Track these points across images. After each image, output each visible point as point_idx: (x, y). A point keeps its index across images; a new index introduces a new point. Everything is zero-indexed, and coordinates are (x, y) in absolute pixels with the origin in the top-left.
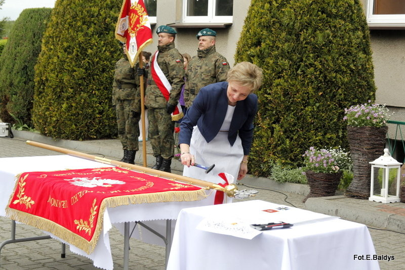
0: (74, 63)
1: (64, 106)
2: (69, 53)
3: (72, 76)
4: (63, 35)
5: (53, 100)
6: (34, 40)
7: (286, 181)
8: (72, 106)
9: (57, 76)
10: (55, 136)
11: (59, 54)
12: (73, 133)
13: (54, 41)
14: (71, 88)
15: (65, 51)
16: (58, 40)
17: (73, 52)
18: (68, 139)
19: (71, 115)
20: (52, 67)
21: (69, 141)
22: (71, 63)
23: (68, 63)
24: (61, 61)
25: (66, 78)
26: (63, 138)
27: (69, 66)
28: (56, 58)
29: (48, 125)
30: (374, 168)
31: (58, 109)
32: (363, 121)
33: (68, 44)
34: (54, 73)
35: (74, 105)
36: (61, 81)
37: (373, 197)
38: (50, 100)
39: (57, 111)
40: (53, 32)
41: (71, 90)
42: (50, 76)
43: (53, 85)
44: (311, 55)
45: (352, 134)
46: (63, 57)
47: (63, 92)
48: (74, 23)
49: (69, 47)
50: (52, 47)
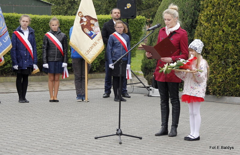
0: (237, 36)
1: (230, 70)
2: (232, 28)
3: (236, 45)
4: (227, 14)
5: (218, 65)
6: (184, 17)
8: (236, 69)
9: (223, 46)
10: (219, 94)
11: (224, 29)
12: (237, 90)
13: (217, 18)
14: (236, 55)
15: (229, 26)
16: (222, 17)
17: (236, 27)
18: (232, 96)
19: (236, 77)
20: (217, 39)
21: (232, 97)
22: (235, 35)
23: (232, 36)
24: (226, 34)
25: (231, 47)
26: (226, 95)
27: (234, 38)
28: (221, 31)
29: (213, 86)
31: (223, 72)
33: (232, 20)
34: (220, 44)
35: (238, 68)
36: (227, 50)
38: (215, 65)
39: (222, 74)
40: (216, 11)
41: (236, 57)
42: (215, 46)
43: (219, 53)
46: (228, 31)
47: (228, 58)
48: (234, 4)
49: (232, 23)
50: (216, 23)
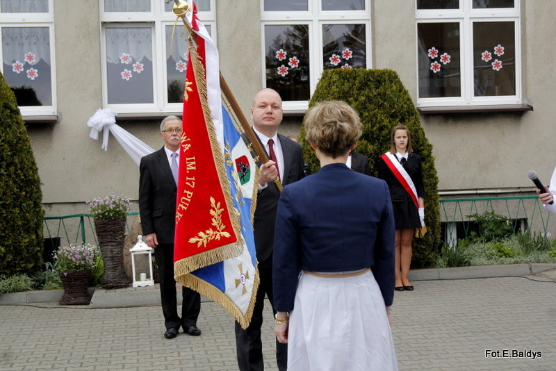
7: (5, 292)
30: (135, 255)
32: (117, 212)
37: (135, 284)
44: (9, 154)
45: (104, 227)
